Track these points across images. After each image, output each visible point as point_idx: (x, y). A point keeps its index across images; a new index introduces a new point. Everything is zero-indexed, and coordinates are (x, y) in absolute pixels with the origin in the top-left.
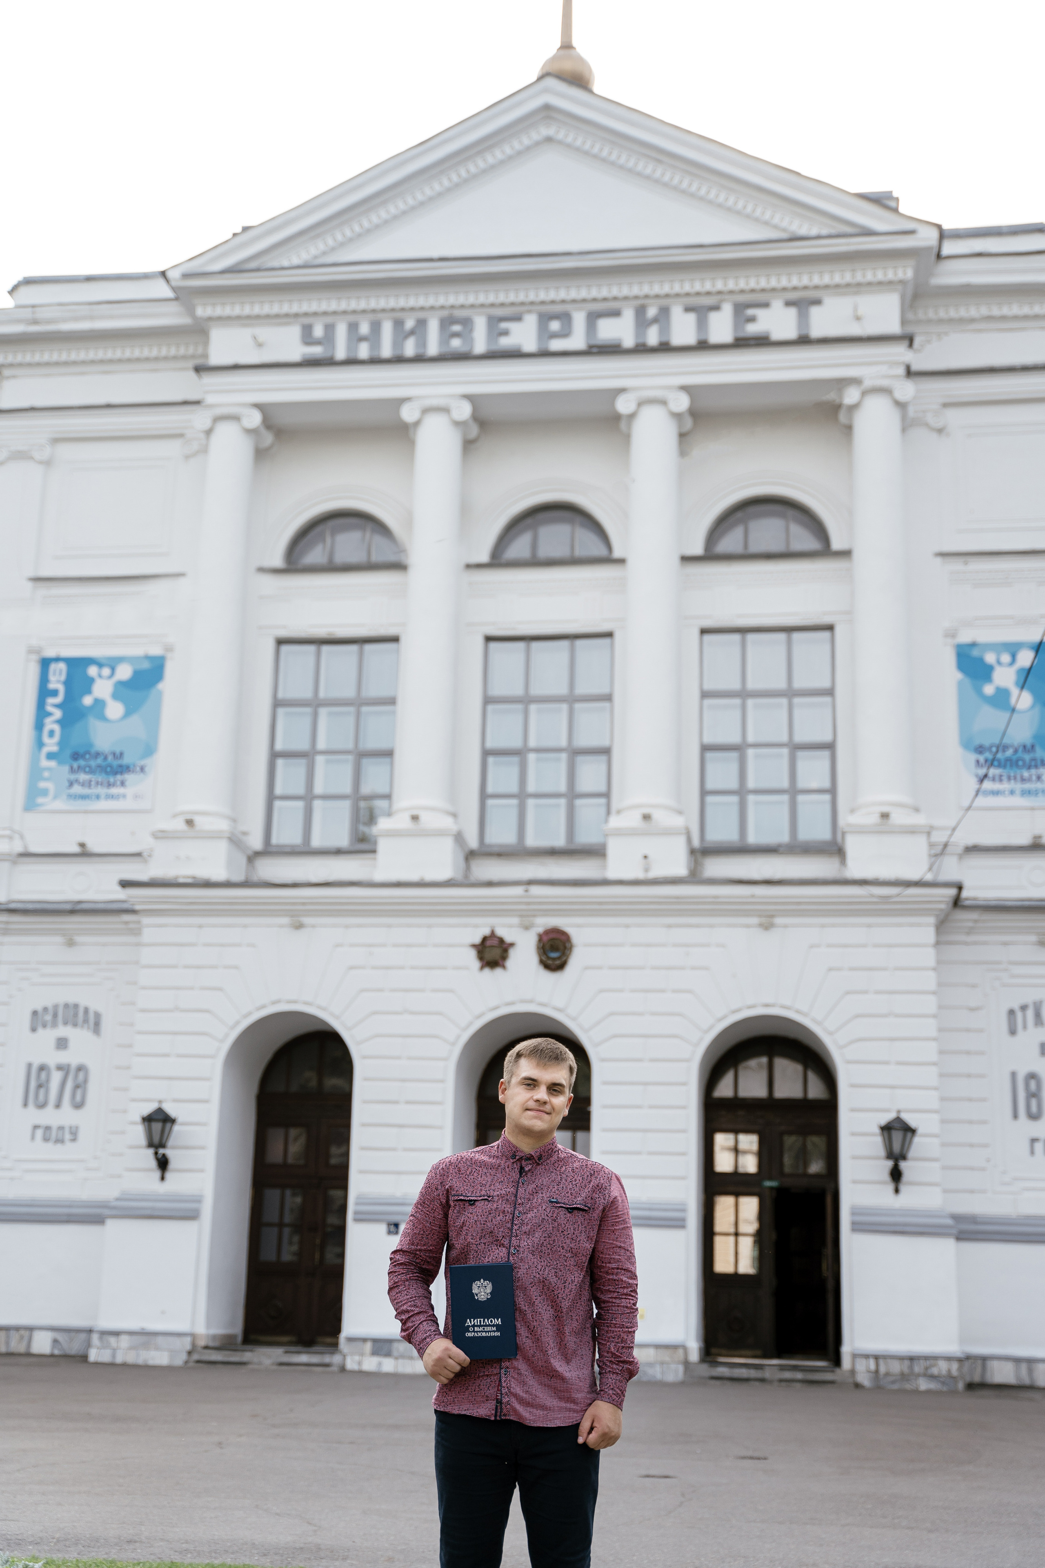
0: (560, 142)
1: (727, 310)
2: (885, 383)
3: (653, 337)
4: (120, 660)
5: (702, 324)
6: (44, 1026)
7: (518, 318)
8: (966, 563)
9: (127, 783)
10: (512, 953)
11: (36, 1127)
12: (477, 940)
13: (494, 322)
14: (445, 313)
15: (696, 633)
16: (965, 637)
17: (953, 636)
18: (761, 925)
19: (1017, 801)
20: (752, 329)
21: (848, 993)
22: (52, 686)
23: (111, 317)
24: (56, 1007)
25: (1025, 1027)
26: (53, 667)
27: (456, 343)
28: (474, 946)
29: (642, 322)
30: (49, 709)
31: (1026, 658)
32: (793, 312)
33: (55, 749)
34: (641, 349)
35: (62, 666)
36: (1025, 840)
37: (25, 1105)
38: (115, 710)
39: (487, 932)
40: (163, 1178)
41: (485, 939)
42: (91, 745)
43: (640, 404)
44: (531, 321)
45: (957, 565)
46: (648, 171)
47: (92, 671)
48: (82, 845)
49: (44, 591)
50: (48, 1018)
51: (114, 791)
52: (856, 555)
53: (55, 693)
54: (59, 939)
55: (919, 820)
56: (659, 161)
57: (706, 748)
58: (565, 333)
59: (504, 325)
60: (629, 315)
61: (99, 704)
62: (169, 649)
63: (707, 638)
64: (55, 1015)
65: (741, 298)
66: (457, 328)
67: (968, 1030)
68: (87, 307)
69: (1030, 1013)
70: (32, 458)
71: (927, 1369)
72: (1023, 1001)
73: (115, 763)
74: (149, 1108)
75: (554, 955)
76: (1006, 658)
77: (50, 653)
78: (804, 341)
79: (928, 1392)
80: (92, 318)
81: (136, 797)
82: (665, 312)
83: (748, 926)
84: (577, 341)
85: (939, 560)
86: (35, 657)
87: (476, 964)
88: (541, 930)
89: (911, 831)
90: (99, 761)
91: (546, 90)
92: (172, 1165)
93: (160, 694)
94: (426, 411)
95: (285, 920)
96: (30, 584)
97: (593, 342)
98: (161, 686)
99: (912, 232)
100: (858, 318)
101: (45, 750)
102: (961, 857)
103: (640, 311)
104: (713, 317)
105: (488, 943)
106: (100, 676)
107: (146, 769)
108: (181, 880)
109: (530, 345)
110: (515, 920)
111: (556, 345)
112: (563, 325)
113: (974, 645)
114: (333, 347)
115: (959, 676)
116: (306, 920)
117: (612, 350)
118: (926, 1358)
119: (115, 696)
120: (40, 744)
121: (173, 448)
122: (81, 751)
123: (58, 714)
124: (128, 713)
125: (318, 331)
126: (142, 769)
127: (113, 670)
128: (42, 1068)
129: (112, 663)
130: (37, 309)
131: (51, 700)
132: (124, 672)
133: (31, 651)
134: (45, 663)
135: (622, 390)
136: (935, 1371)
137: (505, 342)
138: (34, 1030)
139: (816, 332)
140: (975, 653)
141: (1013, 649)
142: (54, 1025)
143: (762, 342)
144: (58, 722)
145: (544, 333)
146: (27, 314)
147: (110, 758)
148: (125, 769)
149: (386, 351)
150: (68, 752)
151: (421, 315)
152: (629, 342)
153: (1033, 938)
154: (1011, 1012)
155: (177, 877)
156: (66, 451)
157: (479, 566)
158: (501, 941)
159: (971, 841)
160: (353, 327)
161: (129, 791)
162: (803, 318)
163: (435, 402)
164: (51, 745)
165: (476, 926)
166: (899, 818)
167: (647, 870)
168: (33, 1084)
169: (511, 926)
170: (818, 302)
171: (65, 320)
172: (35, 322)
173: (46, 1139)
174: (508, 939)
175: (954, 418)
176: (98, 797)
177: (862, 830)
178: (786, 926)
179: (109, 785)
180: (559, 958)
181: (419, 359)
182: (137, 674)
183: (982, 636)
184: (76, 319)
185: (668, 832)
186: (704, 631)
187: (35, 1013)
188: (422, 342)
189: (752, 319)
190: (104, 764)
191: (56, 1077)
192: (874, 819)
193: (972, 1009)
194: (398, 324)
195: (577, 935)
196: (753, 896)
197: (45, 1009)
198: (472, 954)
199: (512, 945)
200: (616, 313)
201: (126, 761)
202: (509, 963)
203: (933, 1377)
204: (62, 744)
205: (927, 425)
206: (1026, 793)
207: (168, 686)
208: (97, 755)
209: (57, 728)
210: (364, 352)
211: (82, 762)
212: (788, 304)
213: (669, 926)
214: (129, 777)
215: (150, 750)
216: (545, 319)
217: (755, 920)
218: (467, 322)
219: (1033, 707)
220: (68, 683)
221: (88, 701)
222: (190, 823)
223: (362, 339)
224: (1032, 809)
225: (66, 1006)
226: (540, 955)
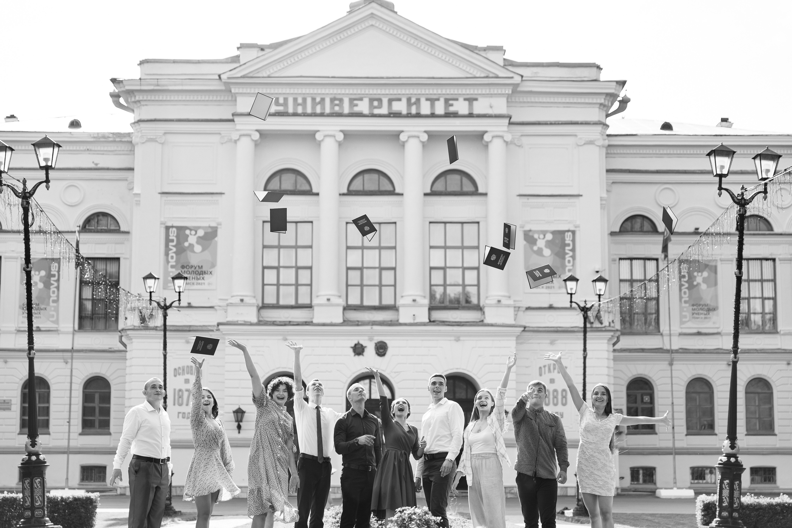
0: (377, 27)
1: (442, 101)
2: (500, 134)
3: (414, 111)
4: (199, 228)
5: (432, 106)
6: (179, 374)
7: (361, 99)
8: (528, 199)
9: (205, 278)
10: (366, 349)
11: (179, 413)
12: (353, 345)
13: (351, 100)
14: (332, 96)
15: (428, 223)
16: (527, 228)
17: (523, 227)
18: (455, 340)
19: (544, 290)
20: (452, 109)
21: (485, 364)
22: (171, 238)
23: (191, 85)
24: (183, 367)
25: (545, 373)
26: (171, 229)
27: (337, 109)
28: (352, 347)
29: (409, 104)
30: (170, 247)
31: (549, 237)
32: (467, 103)
33: (174, 264)
34: (409, 116)
35: (174, 229)
36: (546, 305)
37: (174, 405)
38: (198, 248)
39: (356, 342)
40: (239, 432)
41: (356, 345)
42: (189, 263)
43: (409, 137)
44: (366, 101)
45: (525, 199)
46: (412, 42)
47: (188, 232)
48: (189, 304)
49: (165, 198)
50: (181, 371)
51: (199, 281)
52: (489, 195)
53: (172, 241)
54: (184, 341)
55: (511, 302)
56: (416, 39)
57: (431, 268)
58: (380, 106)
59: (355, 102)
60: (404, 101)
61: (191, 245)
62: (220, 224)
63: (431, 224)
64: (183, 370)
65: (448, 97)
66: (337, 102)
67: (525, 375)
68: (181, 80)
69: (547, 368)
70: (157, 141)
71: (510, 491)
72: (544, 364)
73: (200, 270)
74: (235, 408)
75: (381, 351)
76: (542, 236)
77: (169, 224)
78: (471, 115)
79: (510, 498)
80: (182, 85)
81: (209, 284)
82: (418, 100)
83: (450, 340)
84: (384, 110)
85: (518, 197)
86: (163, 226)
87: (353, 354)
88: (376, 342)
89: (508, 306)
90: (193, 269)
91: (372, 8)
92: (243, 427)
93: (216, 242)
94: (325, 136)
95: (281, 337)
96: (160, 195)
97: (391, 112)
98: (216, 239)
99: (512, 78)
100: (491, 107)
101: (170, 264)
102: (524, 311)
103: (409, 100)
104: (437, 103)
105: (357, 346)
106: (191, 234)
107: (212, 273)
108: (239, 322)
109: (366, 111)
110: (367, 338)
111: (376, 111)
112: (379, 103)
113: (530, 231)
114: (288, 108)
115: (525, 243)
116: (288, 337)
117: (397, 115)
118: (510, 487)
119: (198, 243)
120: (168, 262)
121: (216, 138)
122: (185, 265)
123: (174, 249)
124: (203, 250)
125: (281, 101)
126: (211, 273)
127: (196, 232)
128: (180, 390)
129: (196, 229)
130: (159, 80)
131: (171, 244)
132: (201, 233)
133: (162, 223)
134: (167, 228)
135: (402, 131)
136: (513, 491)
137: (356, 109)
138: (175, 376)
139: (476, 111)
140: (531, 234)
141: (544, 233)
142: (183, 374)
143: (455, 115)
144: (174, 253)
145: (371, 106)
146: (155, 82)
147: (197, 268)
148: (205, 273)
149: (309, 111)
150: (180, 265)
151: (323, 96)
152: (404, 112)
153: (549, 341)
154: (540, 368)
155: (238, 321)
156: (170, 138)
157: (344, 194)
158: (362, 345)
159: (527, 306)
160: (295, 100)
161: (206, 281)
162: (471, 105)
163: (330, 133)
164: (172, 262)
165: (352, 340)
166: (504, 301)
167: (414, 320)
168: (177, 397)
169: (365, 340)
170: (476, 99)
171: (171, 85)
172: (158, 85)
173: (183, 417)
174: (364, 345)
175: (525, 140)
176: (193, 284)
177: (491, 306)
178: (464, 340)
179: (198, 279)
180: (383, 352)
181: (322, 115)
182: (206, 233)
183: (534, 227)
184: (175, 85)
185: (422, 306)
186: (430, 223)
187: (175, 369)
188: (323, 108)
189: (452, 105)
190: (195, 271)
191: (186, 394)
192: (495, 302)
193: (527, 367)
194: (314, 99)
195: (389, 344)
196: (453, 330)
197: (179, 368)
198: (351, 350)
199: (366, 347)
200: (400, 100)
201: (204, 269)
202: (365, 353)
203: (512, 493)
204: (177, 261)
205: (515, 144)
206: (548, 288)
207: (220, 239)
208: (192, 267)
209: (174, 255)
210: (300, 110)
211: (186, 270)
212: (465, 99)
213: (423, 340)
214: (206, 276)
215: (213, 265)
216: (371, 100)
217: (453, 338)
218: (341, 100)
219: (551, 255)
220: (177, 237)
221: (186, 244)
222: (242, 300)
223: (299, 105)
224: (550, 294)
225: (188, 367)
226: (376, 351)
